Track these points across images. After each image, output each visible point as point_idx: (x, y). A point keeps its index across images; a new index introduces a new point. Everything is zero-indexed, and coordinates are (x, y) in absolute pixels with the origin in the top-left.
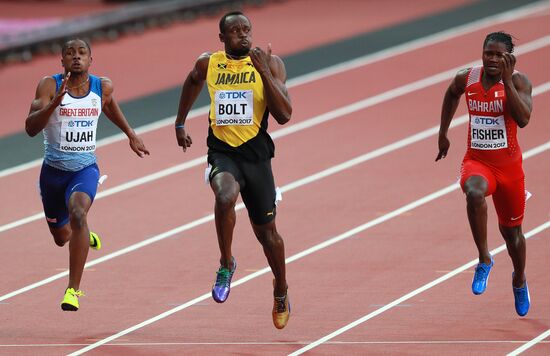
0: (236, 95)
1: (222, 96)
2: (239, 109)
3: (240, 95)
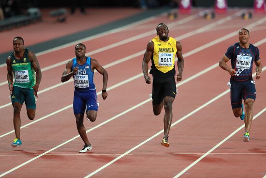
0: (168, 55)
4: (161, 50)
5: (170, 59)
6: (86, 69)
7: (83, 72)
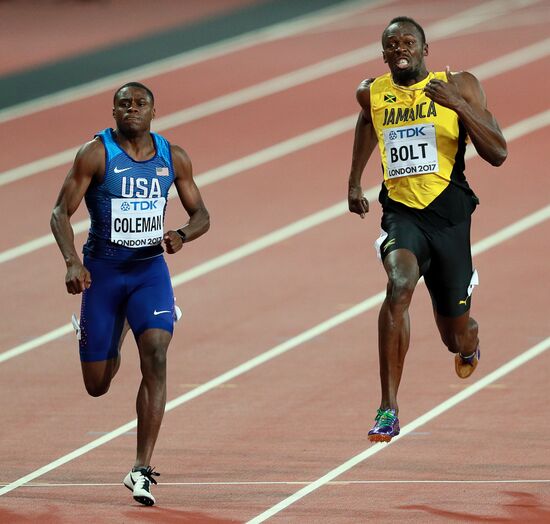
0: (411, 133)
1: (392, 136)
2: (417, 152)
3: (417, 132)
4: (390, 118)
5: (423, 146)
6: (159, 178)
7: (149, 187)
